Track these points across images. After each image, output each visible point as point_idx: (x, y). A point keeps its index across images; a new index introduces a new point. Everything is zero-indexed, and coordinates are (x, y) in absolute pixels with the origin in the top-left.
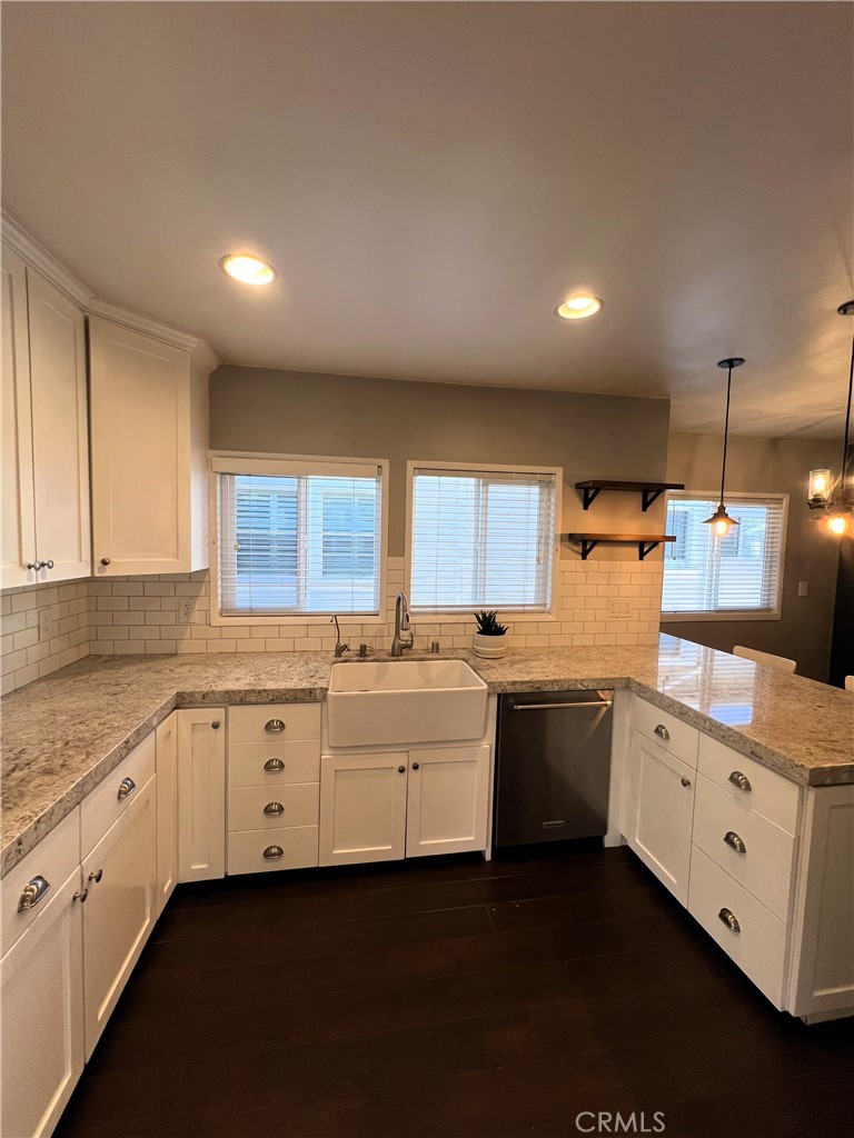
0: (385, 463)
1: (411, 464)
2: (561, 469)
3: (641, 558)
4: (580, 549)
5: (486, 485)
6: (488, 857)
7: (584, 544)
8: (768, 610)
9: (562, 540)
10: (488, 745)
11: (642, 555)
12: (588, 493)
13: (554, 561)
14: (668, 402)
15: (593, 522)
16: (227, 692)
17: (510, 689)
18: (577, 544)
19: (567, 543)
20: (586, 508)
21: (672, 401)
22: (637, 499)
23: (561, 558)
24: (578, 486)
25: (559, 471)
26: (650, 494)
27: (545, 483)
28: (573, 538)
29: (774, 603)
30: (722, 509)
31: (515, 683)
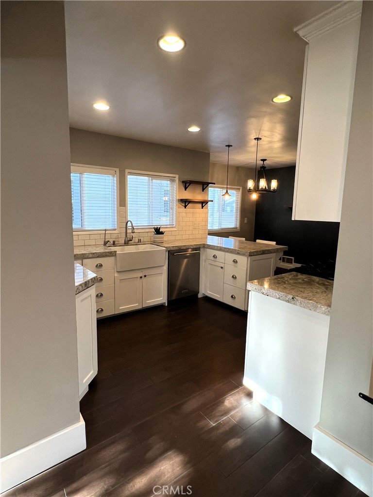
0: (117, 170)
1: (127, 171)
2: (178, 176)
3: (202, 208)
4: (184, 205)
5: (152, 180)
6: (166, 305)
7: (185, 202)
8: (236, 228)
9: (178, 201)
10: (165, 268)
11: (202, 207)
12: (186, 184)
13: (176, 209)
14: (209, 154)
15: (187, 195)
16: (82, 254)
17: (172, 249)
18: (183, 203)
19: (180, 202)
20: (185, 190)
21: (211, 154)
22: (200, 187)
23: (178, 208)
24: (183, 182)
25: (177, 176)
26: (204, 185)
27: (172, 180)
28: (182, 201)
29: (238, 226)
30: (227, 191)
31: (173, 247)
